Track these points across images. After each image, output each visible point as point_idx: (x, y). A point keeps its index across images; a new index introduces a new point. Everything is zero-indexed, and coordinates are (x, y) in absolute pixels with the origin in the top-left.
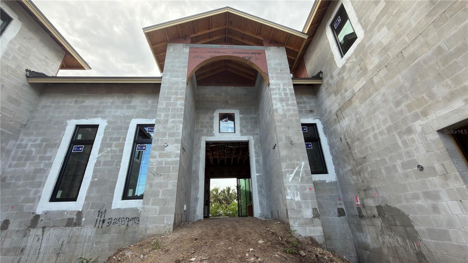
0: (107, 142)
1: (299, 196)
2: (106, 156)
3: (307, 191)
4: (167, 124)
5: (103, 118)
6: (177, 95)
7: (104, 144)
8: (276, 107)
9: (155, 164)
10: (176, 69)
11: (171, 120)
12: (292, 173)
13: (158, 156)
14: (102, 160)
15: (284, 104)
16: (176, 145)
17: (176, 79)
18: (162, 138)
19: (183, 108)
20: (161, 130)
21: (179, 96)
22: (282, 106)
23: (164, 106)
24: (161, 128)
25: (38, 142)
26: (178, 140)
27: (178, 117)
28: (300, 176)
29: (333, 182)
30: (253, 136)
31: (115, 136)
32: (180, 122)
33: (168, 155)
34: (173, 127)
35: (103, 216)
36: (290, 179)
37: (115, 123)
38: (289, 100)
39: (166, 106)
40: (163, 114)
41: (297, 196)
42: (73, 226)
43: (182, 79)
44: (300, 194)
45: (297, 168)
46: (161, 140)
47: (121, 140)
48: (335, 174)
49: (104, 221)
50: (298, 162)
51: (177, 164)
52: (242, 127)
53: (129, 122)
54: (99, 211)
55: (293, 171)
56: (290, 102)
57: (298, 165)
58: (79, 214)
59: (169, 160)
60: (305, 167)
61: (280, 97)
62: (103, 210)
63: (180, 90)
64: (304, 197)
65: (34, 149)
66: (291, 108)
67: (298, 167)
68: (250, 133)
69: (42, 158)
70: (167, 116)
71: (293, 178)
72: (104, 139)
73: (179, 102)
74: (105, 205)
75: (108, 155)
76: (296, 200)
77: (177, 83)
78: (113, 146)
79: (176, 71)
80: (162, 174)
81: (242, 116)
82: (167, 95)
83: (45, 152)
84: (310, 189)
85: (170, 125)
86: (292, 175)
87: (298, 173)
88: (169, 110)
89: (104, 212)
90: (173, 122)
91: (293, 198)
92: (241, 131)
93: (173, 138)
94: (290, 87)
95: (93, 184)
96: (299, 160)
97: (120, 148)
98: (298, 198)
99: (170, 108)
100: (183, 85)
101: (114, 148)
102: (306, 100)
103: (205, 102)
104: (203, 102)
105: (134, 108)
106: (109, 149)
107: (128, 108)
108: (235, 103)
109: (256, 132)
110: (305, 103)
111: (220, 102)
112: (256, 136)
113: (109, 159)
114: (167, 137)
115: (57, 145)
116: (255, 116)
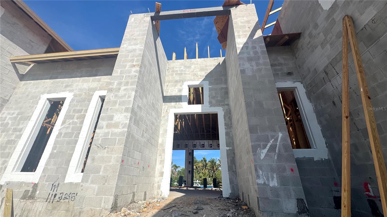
0: (70, 114)
1: (275, 179)
2: (67, 128)
3: (288, 173)
4: (119, 92)
5: (70, 91)
6: (133, 62)
7: (67, 116)
8: (243, 68)
9: (101, 135)
10: (134, 38)
11: (123, 88)
12: (265, 147)
13: (105, 127)
14: (64, 131)
15: (254, 63)
16: (126, 114)
17: (134, 47)
18: (111, 107)
19: (137, 74)
20: (112, 99)
21: (134, 63)
22: (251, 66)
23: (119, 74)
24: (112, 96)
25: (15, 115)
26: (128, 108)
27: (132, 84)
28: (277, 152)
29: (323, 160)
30: (222, 107)
31: (78, 108)
32: (132, 89)
33: (116, 125)
34: (125, 95)
35: (55, 190)
36: (263, 156)
37: (80, 95)
38: (259, 59)
39: (120, 74)
40: (116, 82)
41: (272, 179)
42: (27, 199)
43: (140, 47)
44: (277, 178)
45: (271, 142)
46: (111, 109)
47: (83, 112)
48: (327, 149)
49: (55, 195)
50: (273, 134)
51: (124, 136)
52: (211, 98)
53: (93, 94)
54: (53, 185)
55: (267, 145)
56: (261, 61)
57: (273, 137)
58: (35, 186)
59: (116, 130)
60: (283, 139)
61: (248, 56)
62: (56, 184)
63: (137, 57)
64: (283, 181)
65: (10, 122)
66: (262, 68)
67: (273, 140)
68: (219, 104)
69: (15, 130)
70: (120, 84)
71: (266, 155)
72: (68, 111)
73: (134, 69)
74: (59, 178)
75: (69, 127)
76: (271, 185)
77: (134, 50)
78: (75, 117)
79: (135, 39)
80: (107, 147)
81: (211, 87)
82: (122, 63)
83: (18, 125)
84: (292, 170)
85: (121, 93)
86: (265, 151)
87: (273, 148)
88: (123, 77)
89: (57, 186)
90: (125, 90)
91: (266, 182)
92: (210, 103)
93: (123, 107)
94: (260, 45)
95: (52, 156)
96: (274, 131)
97: (80, 120)
98: (274, 183)
99: (123, 76)
100: (140, 52)
101: (75, 120)
102: (282, 61)
103: (174, 75)
104: (172, 75)
105: (99, 80)
106: (71, 121)
107: (93, 81)
108: (204, 74)
109: (226, 103)
110: (280, 64)
111: (189, 74)
112: (226, 107)
113: (69, 131)
114: (117, 106)
115: (28, 118)
116: (225, 86)
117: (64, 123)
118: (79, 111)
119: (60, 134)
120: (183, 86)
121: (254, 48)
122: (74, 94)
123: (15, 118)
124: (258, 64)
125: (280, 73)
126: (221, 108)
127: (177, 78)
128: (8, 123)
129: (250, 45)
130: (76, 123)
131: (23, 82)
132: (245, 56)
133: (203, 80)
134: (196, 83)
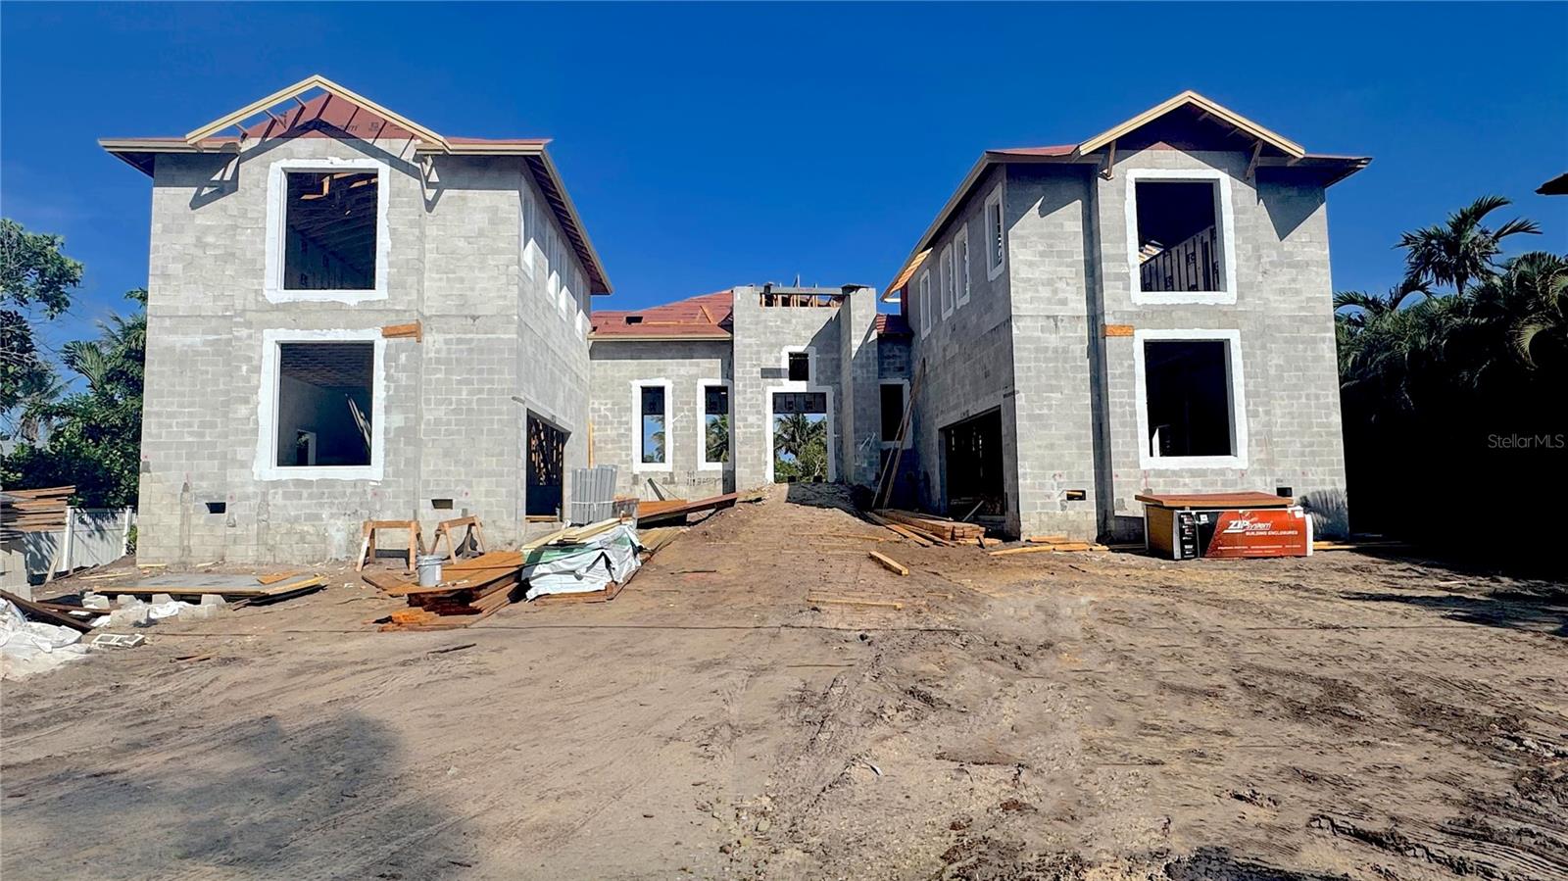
0: (678, 406)
1: (866, 463)
2: (681, 421)
3: (874, 459)
5: (668, 378)
7: (676, 408)
8: (855, 374)
14: (678, 424)
15: (865, 369)
22: (862, 372)
25: (609, 406)
28: (871, 444)
29: (908, 449)
30: (832, 385)
31: (684, 399)
35: (692, 476)
37: (681, 383)
42: (669, 484)
45: (868, 438)
47: (692, 404)
48: (913, 441)
49: (694, 481)
50: (871, 432)
52: (818, 372)
53: (696, 383)
54: (688, 472)
56: (871, 367)
57: (870, 434)
58: (672, 474)
60: (875, 436)
61: (861, 361)
62: (691, 471)
64: (871, 464)
65: (609, 414)
67: (870, 436)
68: (829, 381)
69: (620, 423)
71: (863, 448)
72: (674, 403)
74: (691, 467)
75: (683, 420)
76: (863, 466)
78: (685, 410)
81: (819, 355)
83: (620, 417)
84: (877, 457)
86: (863, 445)
87: (868, 444)
89: (693, 473)
92: (817, 379)
94: (873, 348)
95: (675, 448)
97: (693, 413)
101: (687, 414)
102: (897, 353)
103: (768, 335)
104: (765, 334)
105: (698, 365)
106: (682, 414)
107: (691, 365)
108: (810, 334)
109: (837, 380)
110: (894, 356)
111: (789, 333)
112: (837, 386)
113: (684, 424)
114: (748, 409)
115: (630, 409)
116: (836, 356)
117: (674, 416)
118: (688, 403)
119: (675, 429)
120: (782, 353)
121: (867, 352)
122: (673, 383)
123: (613, 409)
124: (868, 372)
125: (892, 367)
126: (830, 387)
127: (772, 339)
128: (606, 416)
129: (864, 349)
130: (688, 416)
131: (596, 362)
132: (858, 361)
133: (809, 345)
134: (800, 349)
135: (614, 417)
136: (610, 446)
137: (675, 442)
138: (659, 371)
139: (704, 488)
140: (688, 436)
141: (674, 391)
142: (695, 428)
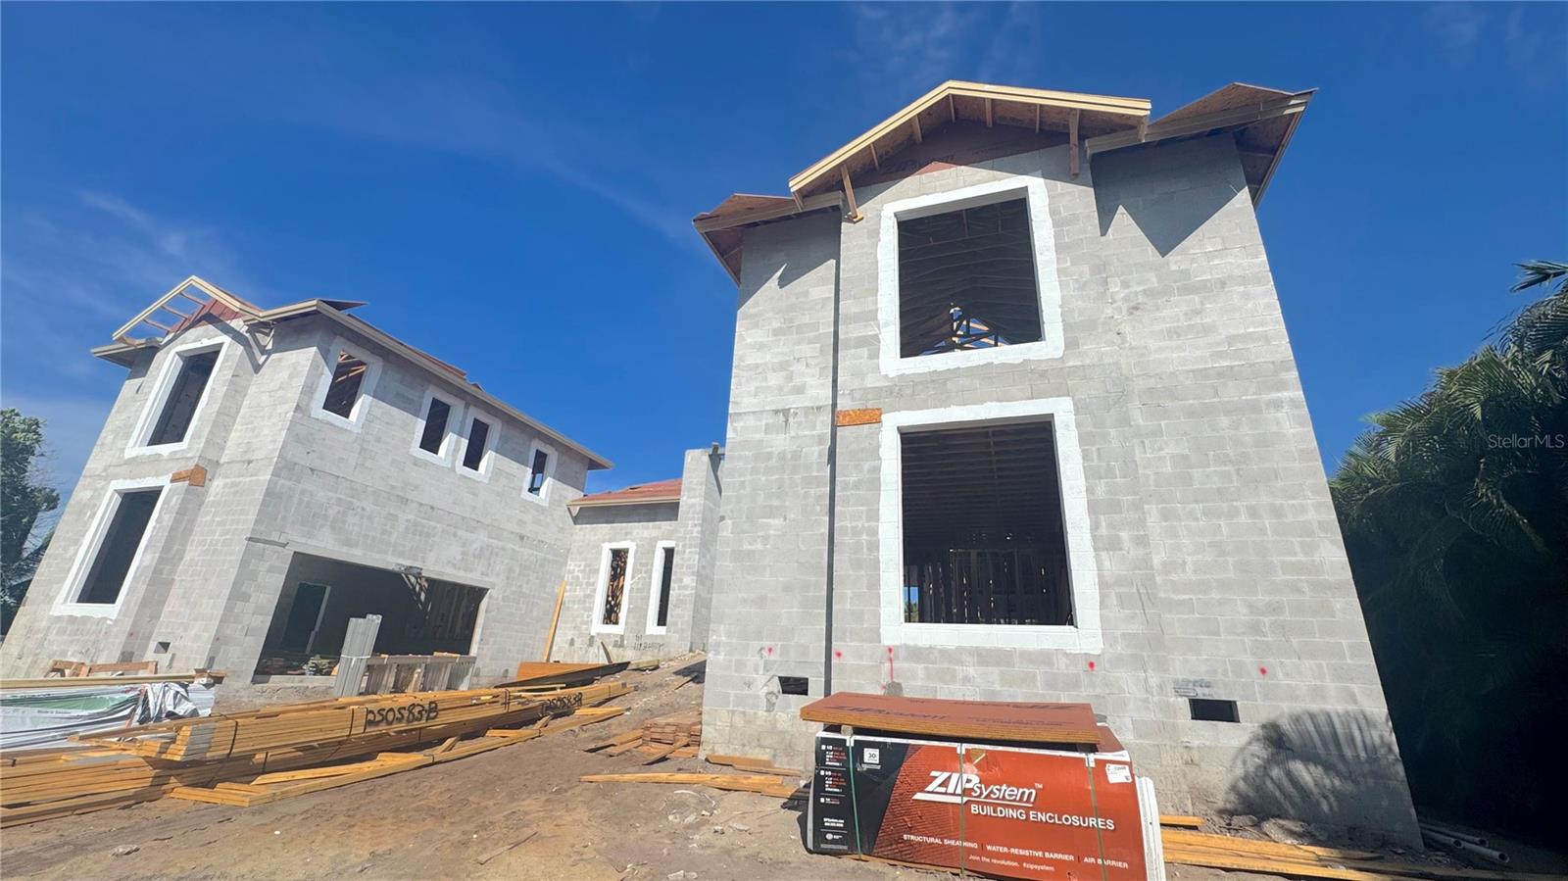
0: (637, 568)
2: (638, 583)
5: (633, 540)
7: (635, 571)
11: (688, 550)
14: (635, 586)
25: (582, 568)
27: (695, 548)
31: (644, 561)
33: (686, 588)
35: (642, 640)
37: (643, 545)
42: (618, 647)
43: (699, 501)
46: (681, 568)
47: (649, 565)
49: (642, 644)
53: (657, 544)
54: (638, 635)
58: (622, 637)
59: (686, 592)
62: (641, 635)
63: (697, 514)
65: (580, 575)
69: (588, 584)
70: (684, 546)
72: (635, 564)
73: (696, 529)
74: (640, 631)
77: (695, 505)
78: (643, 572)
79: (694, 490)
80: (680, 606)
82: (685, 521)
83: (589, 578)
85: (687, 556)
89: (643, 636)
90: (690, 553)
93: (690, 570)
95: (629, 611)
97: (649, 575)
100: (700, 508)
101: (644, 575)
105: (659, 528)
106: (640, 576)
107: (653, 528)
113: (640, 586)
114: (684, 570)
115: (597, 571)
117: (633, 577)
118: (646, 565)
119: (631, 591)
122: (637, 545)
123: (584, 571)
128: (578, 577)
130: (645, 578)
131: (578, 526)
135: (584, 578)
136: (576, 606)
137: (630, 604)
138: (627, 534)
139: (649, 653)
140: (642, 599)
141: (636, 552)
142: (649, 592)
